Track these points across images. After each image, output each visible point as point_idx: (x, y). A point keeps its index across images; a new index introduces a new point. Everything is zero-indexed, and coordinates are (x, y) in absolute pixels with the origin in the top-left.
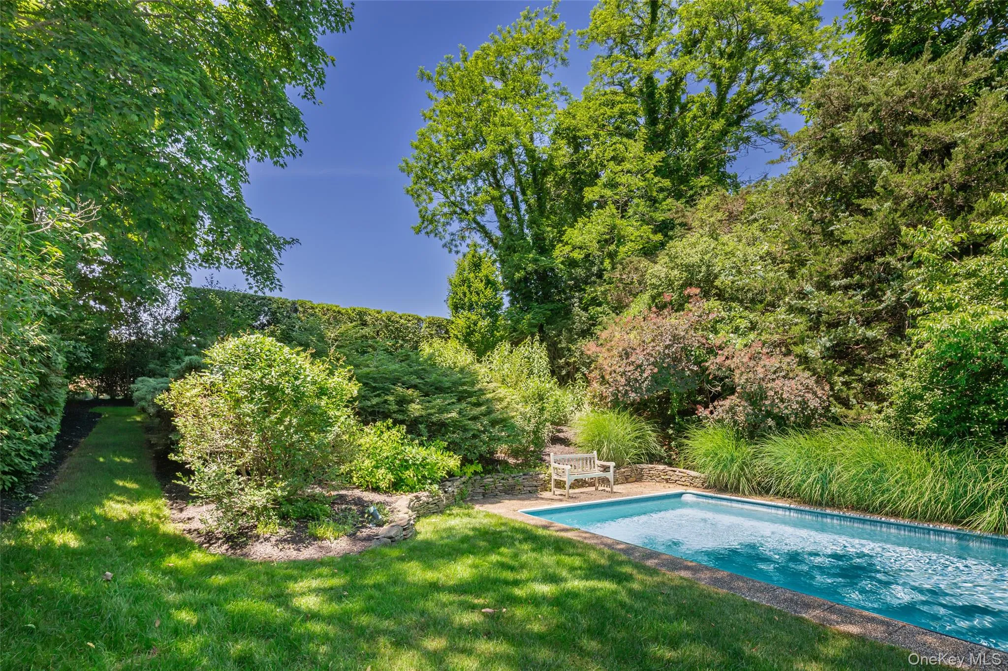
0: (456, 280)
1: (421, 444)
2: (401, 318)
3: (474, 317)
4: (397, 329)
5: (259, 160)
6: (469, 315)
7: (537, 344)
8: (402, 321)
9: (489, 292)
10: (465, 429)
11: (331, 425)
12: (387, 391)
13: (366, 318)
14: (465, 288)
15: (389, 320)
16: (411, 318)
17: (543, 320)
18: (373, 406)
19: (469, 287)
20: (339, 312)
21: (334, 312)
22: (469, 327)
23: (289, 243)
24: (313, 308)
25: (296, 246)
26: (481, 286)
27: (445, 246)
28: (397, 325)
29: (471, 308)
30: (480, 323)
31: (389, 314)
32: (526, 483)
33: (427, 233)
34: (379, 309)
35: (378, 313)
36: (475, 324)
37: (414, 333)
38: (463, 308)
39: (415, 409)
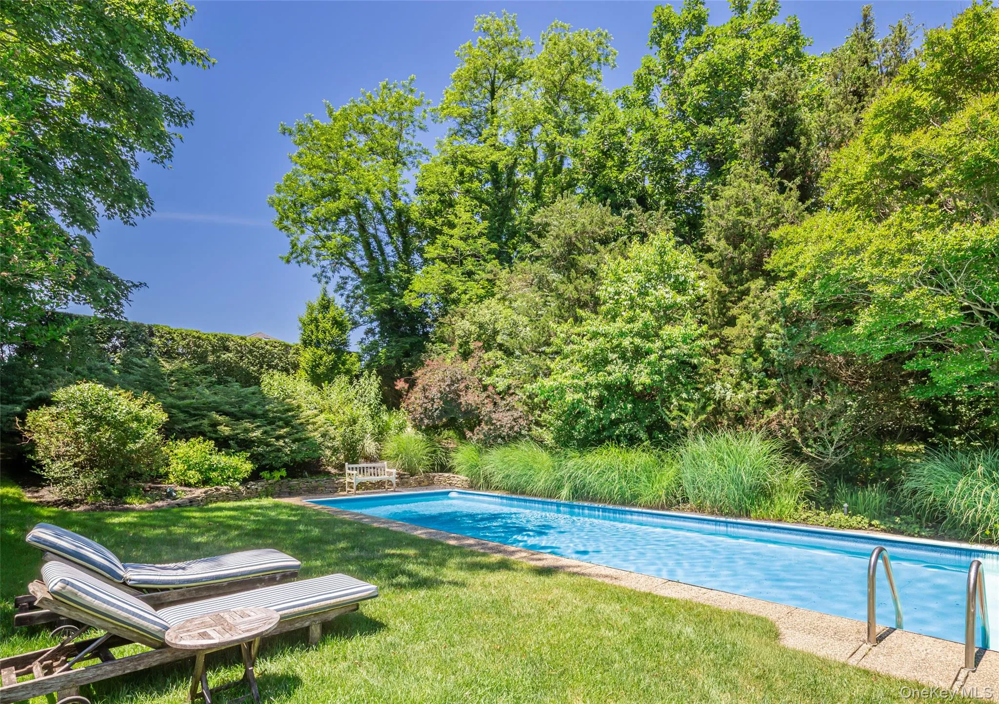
0: (306, 318)
1: (227, 454)
2: (266, 344)
3: (319, 352)
4: (261, 355)
5: (109, 218)
6: (316, 350)
7: (374, 377)
8: (268, 347)
9: (335, 331)
10: (268, 445)
11: (140, 439)
12: (203, 417)
13: (228, 343)
14: (312, 327)
15: (253, 346)
16: (277, 345)
17: (401, 353)
18: (190, 428)
19: (317, 327)
20: (199, 338)
21: (194, 337)
22: (315, 361)
23: (137, 286)
24: (170, 333)
25: (143, 289)
26: (328, 326)
27: (315, 275)
28: (261, 351)
29: (318, 345)
30: (324, 358)
31: (253, 339)
32: (327, 485)
33: (298, 262)
34: (243, 335)
35: (242, 338)
36: (321, 358)
37: (280, 359)
38: (310, 345)
39: (225, 430)
